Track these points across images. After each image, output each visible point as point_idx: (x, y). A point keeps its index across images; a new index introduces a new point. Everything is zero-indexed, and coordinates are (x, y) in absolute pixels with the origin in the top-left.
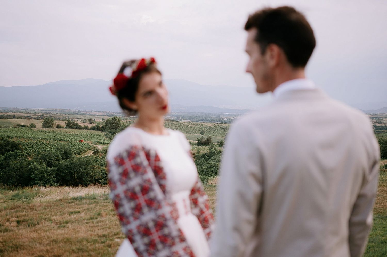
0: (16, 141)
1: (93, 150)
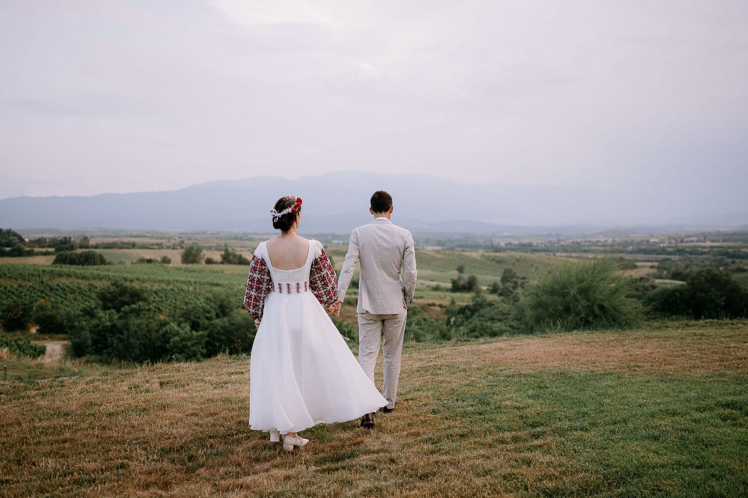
0: (137, 287)
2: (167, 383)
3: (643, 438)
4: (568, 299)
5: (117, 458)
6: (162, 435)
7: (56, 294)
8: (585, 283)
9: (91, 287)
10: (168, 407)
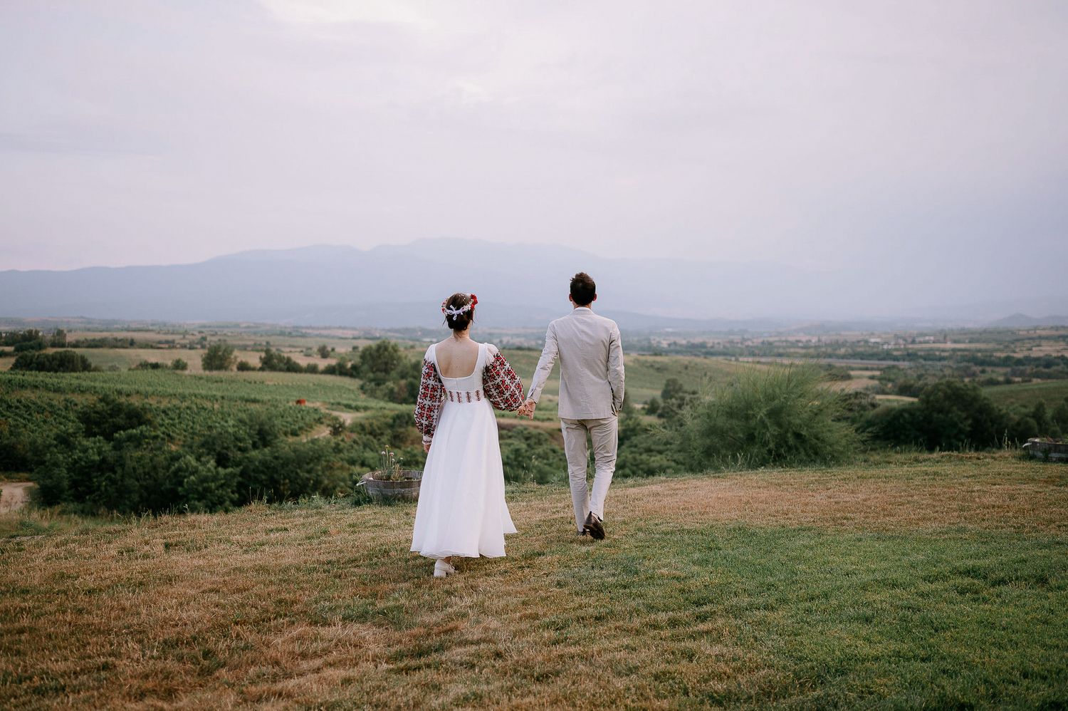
0: (137, 404)
1: (328, 425)
2: (176, 545)
3: (851, 619)
4: (753, 423)
5: (99, 655)
6: (165, 621)
7: (16, 414)
8: (776, 401)
9: (69, 404)
10: (175, 580)
